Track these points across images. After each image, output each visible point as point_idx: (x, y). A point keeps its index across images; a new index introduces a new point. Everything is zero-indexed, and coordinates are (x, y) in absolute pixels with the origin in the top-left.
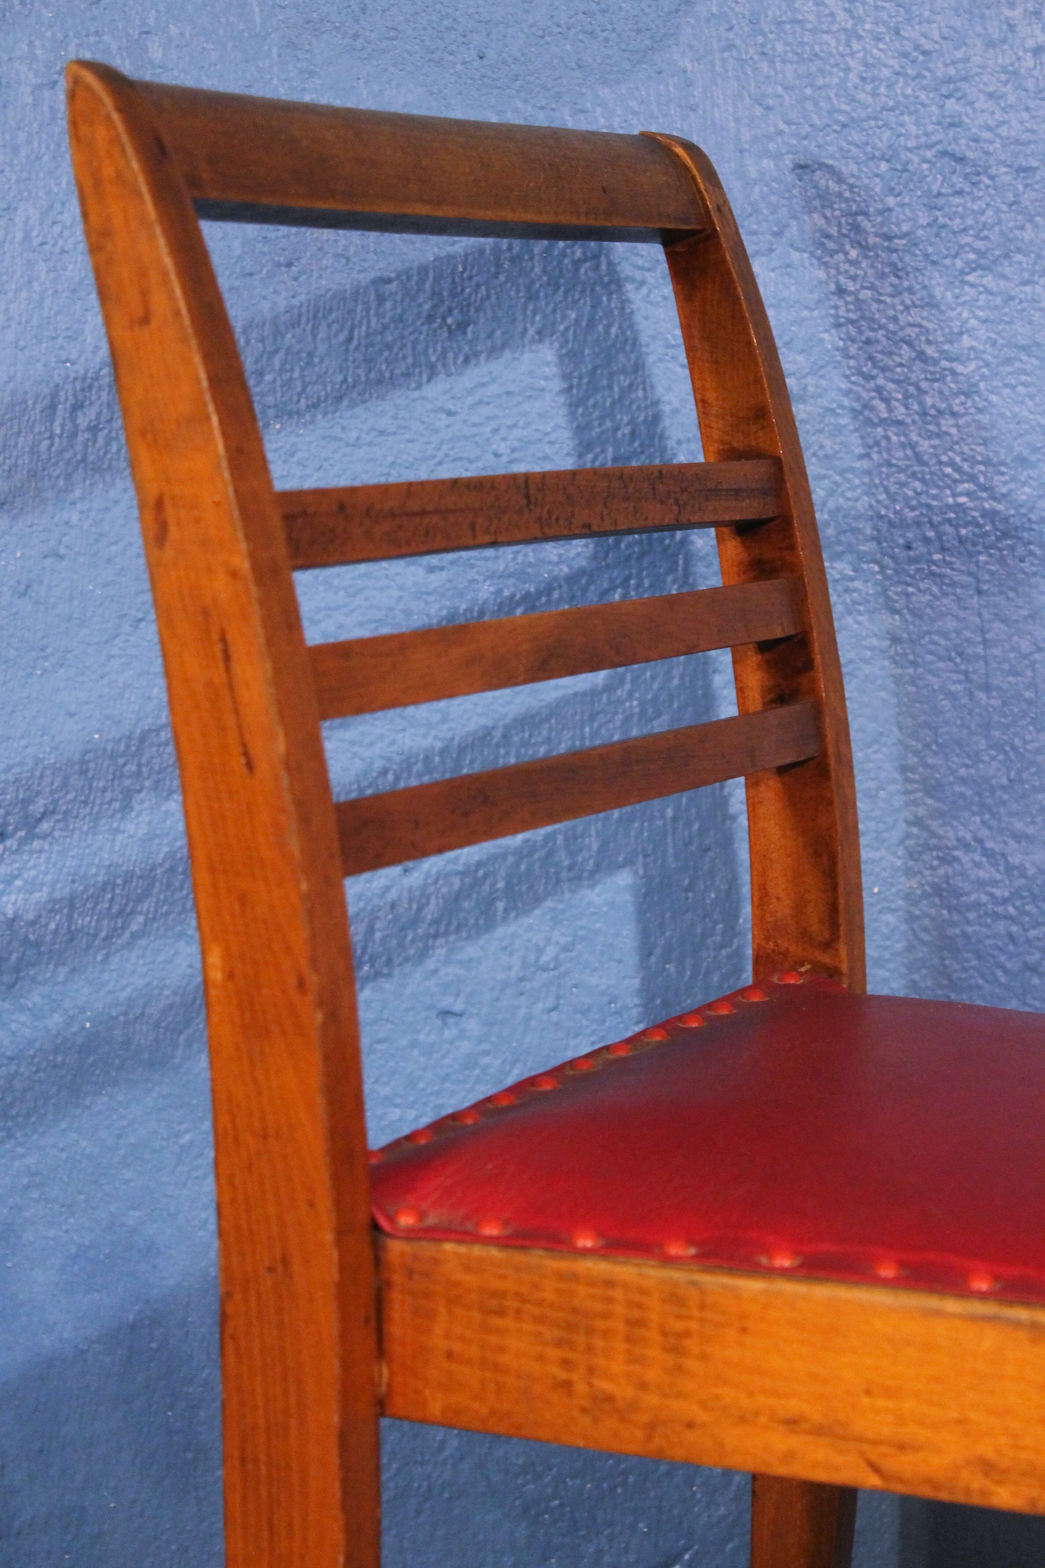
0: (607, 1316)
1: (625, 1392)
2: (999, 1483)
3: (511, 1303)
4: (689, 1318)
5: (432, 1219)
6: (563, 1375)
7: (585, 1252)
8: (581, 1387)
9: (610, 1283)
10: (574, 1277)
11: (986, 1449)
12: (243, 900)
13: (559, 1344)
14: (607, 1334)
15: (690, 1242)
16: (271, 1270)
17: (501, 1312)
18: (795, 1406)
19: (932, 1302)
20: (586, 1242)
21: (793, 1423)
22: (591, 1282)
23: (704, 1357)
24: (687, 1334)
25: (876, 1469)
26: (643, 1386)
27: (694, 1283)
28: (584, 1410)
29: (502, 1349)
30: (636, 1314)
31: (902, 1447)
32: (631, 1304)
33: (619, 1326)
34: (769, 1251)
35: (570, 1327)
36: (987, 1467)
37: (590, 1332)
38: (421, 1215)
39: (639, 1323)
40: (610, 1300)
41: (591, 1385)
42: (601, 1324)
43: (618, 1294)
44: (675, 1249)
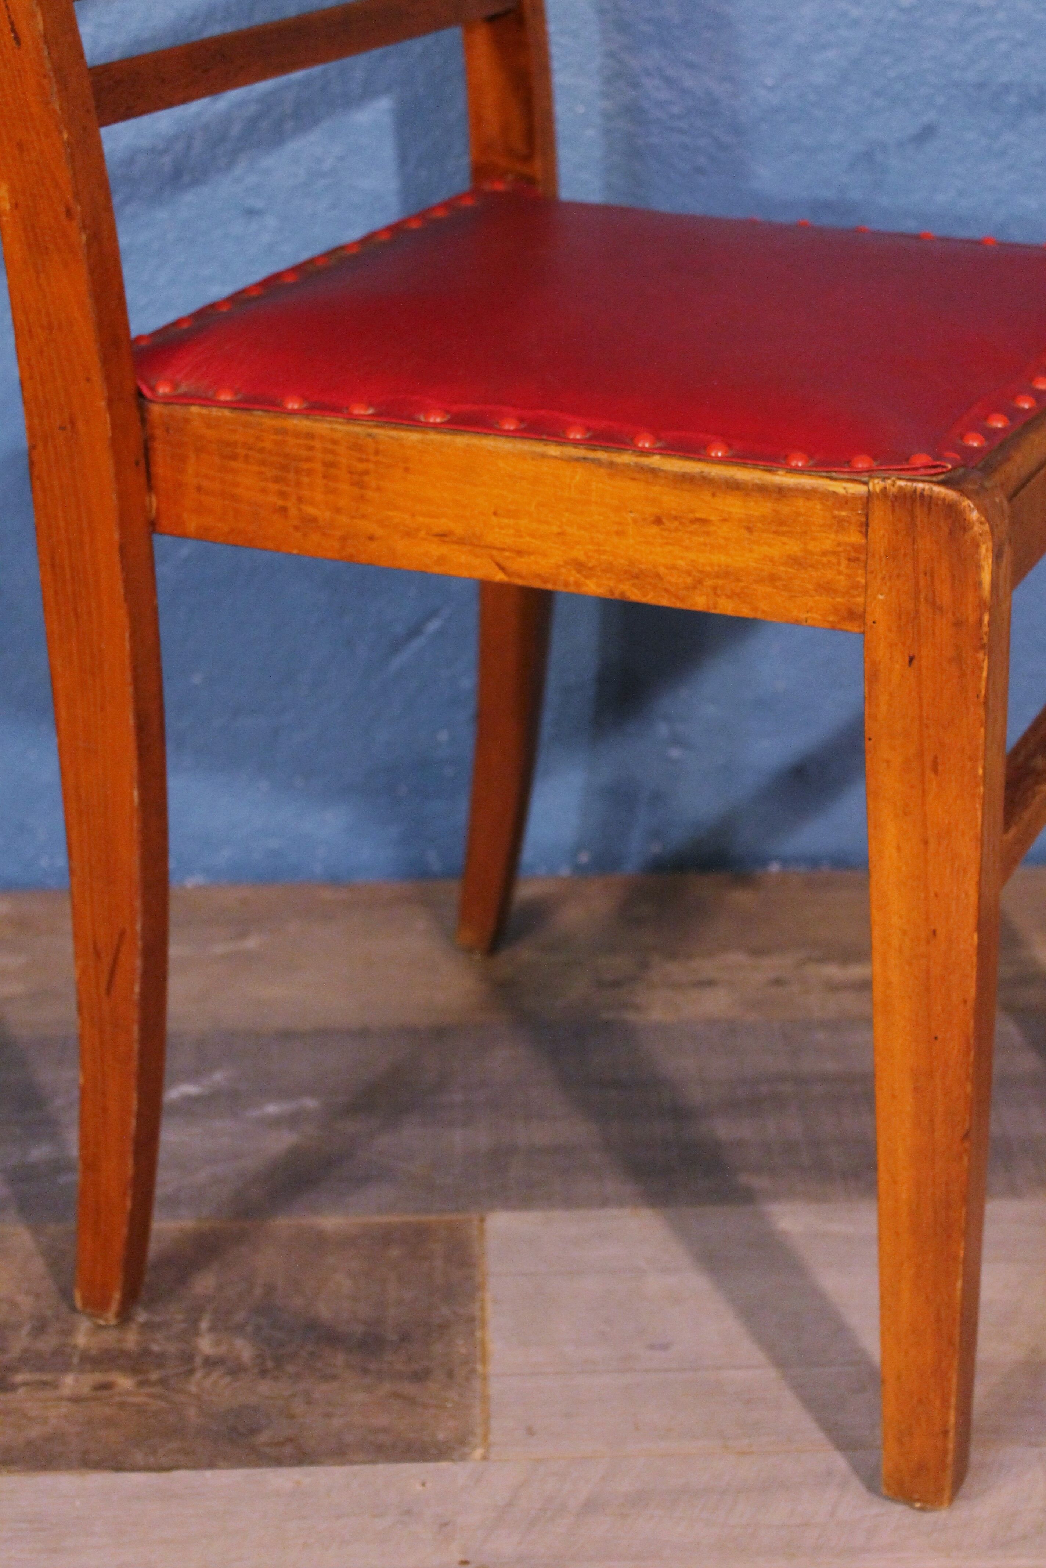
0: (308, 460)
1: (325, 515)
2: (586, 577)
3: (241, 451)
4: (367, 460)
5: (182, 389)
6: (280, 503)
7: (293, 413)
8: (293, 511)
9: (310, 436)
10: (284, 432)
11: (578, 553)
12: (20, 146)
13: (276, 480)
14: (310, 472)
15: (370, 404)
16: (62, 428)
17: (234, 457)
18: (444, 524)
19: (538, 447)
20: (293, 405)
21: (443, 536)
22: (297, 434)
23: (379, 489)
24: (367, 472)
25: (502, 568)
26: (338, 510)
27: (370, 435)
28: (296, 528)
29: (236, 485)
30: (330, 457)
31: (520, 553)
32: (325, 451)
33: (318, 466)
34: (427, 412)
35: (284, 468)
36: (579, 566)
37: (298, 471)
38: (174, 386)
39: (332, 465)
40: (311, 448)
41: (300, 510)
43: (317, 444)
44: (358, 411)
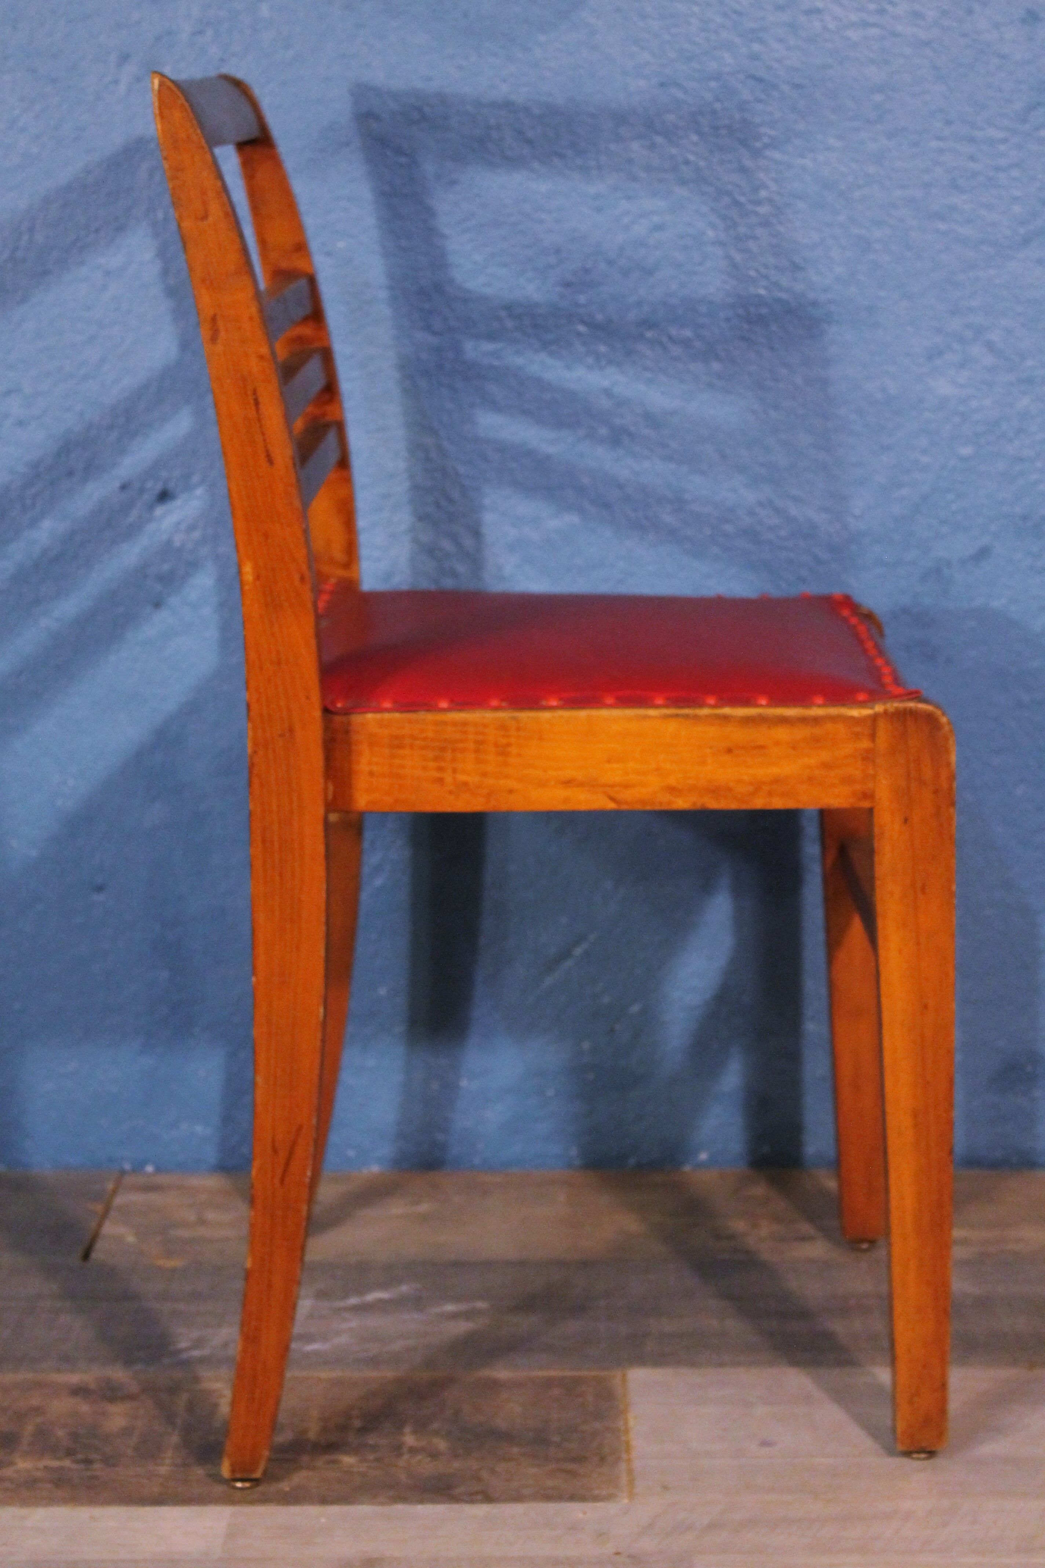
0: (461, 741)
1: (473, 780)
3: (407, 741)
4: (508, 736)
7: (445, 710)
8: (449, 780)
9: (464, 724)
10: (441, 723)
12: (266, 536)
13: (436, 759)
14: (463, 750)
15: (502, 698)
16: (282, 735)
17: (401, 747)
18: (569, 774)
19: (642, 712)
20: (444, 704)
21: (567, 783)
23: (519, 755)
24: (509, 745)
25: (615, 800)
26: (484, 775)
27: (511, 718)
28: (451, 792)
29: (402, 767)
30: (480, 737)
31: (626, 786)
32: (477, 733)
34: (545, 699)
35: (443, 749)
36: (671, 790)
37: (454, 750)
39: (482, 742)
41: (454, 778)
42: (461, 745)
43: (469, 729)
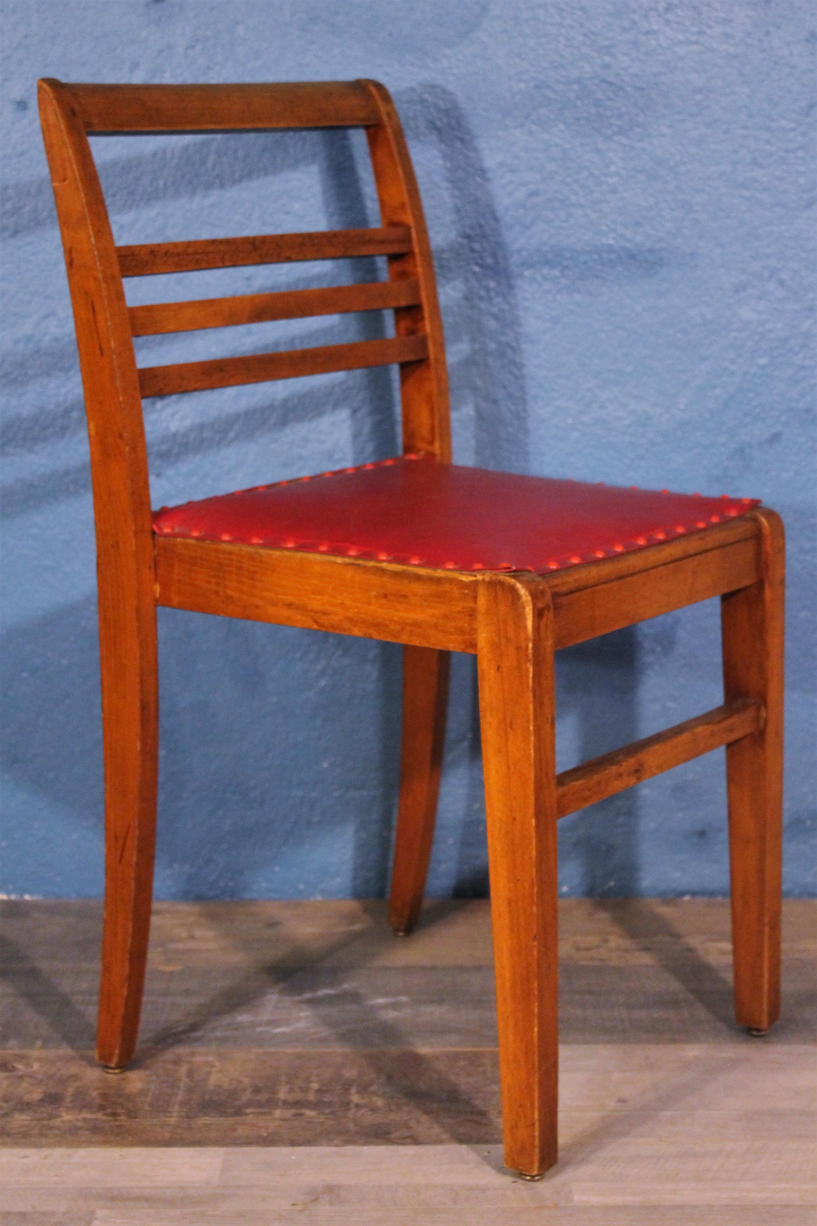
0: (230, 566)
1: (236, 595)
2: (354, 626)
3: (199, 562)
4: (256, 566)
5: (177, 530)
6: (216, 588)
7: (225, 542)
9: (230, 553)
10: (220, 551)
11: (350, 614)
13: (215, 577)
14: (230, 572)
15: (261, 538)
17: (196, 565)
18: (290, 599)
20: (226, 537)
21: (290, 606)
22: (225, 552)
23: (261, 581)
24: (256, 572)
25: (317, 623)
26: (242, 592)
27: (257, 553)
28: (223, 602)
29: (197, 579)
30: (239, 565)
31: (325, 613)
32: (238, 561)
34: (285, 540)
35: (219, 570)
36: (351, 620)
37: (225, 572)
38: (173, 529)
39: (240, 568)
40: (231, 560)
42: (228, 569)
43: (234, 557)
44: (256, 540)
